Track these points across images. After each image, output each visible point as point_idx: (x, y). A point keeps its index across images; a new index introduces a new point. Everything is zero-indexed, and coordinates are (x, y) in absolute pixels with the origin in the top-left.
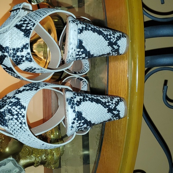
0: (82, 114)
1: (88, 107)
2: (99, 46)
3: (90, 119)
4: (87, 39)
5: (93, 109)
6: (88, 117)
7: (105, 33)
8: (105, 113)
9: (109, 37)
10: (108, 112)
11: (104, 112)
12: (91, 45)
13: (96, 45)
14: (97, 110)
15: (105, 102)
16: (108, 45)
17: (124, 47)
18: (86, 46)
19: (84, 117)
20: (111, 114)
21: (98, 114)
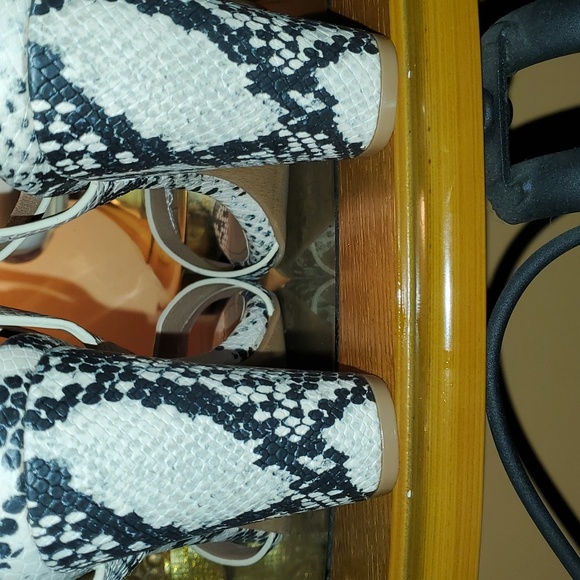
0: (69, 477)
1: (120, 437)
2: (190, 88)
3: (131, 504)
4: (93, 42)
5: (155, 443)
6: (117, 494)
7: (235, 22)
8: (239, 469)
9: (257, 43)
10: (261, 463)
11: (235, 460)
12: (126, 81)
13: (162, 84)
14: (181, 454)
15: (249, 407)
16: (254, 90)
17: (364, 105)
18: (90, 82)
19: (88, 493)
20: (286, 473)
21: (190, 474)
